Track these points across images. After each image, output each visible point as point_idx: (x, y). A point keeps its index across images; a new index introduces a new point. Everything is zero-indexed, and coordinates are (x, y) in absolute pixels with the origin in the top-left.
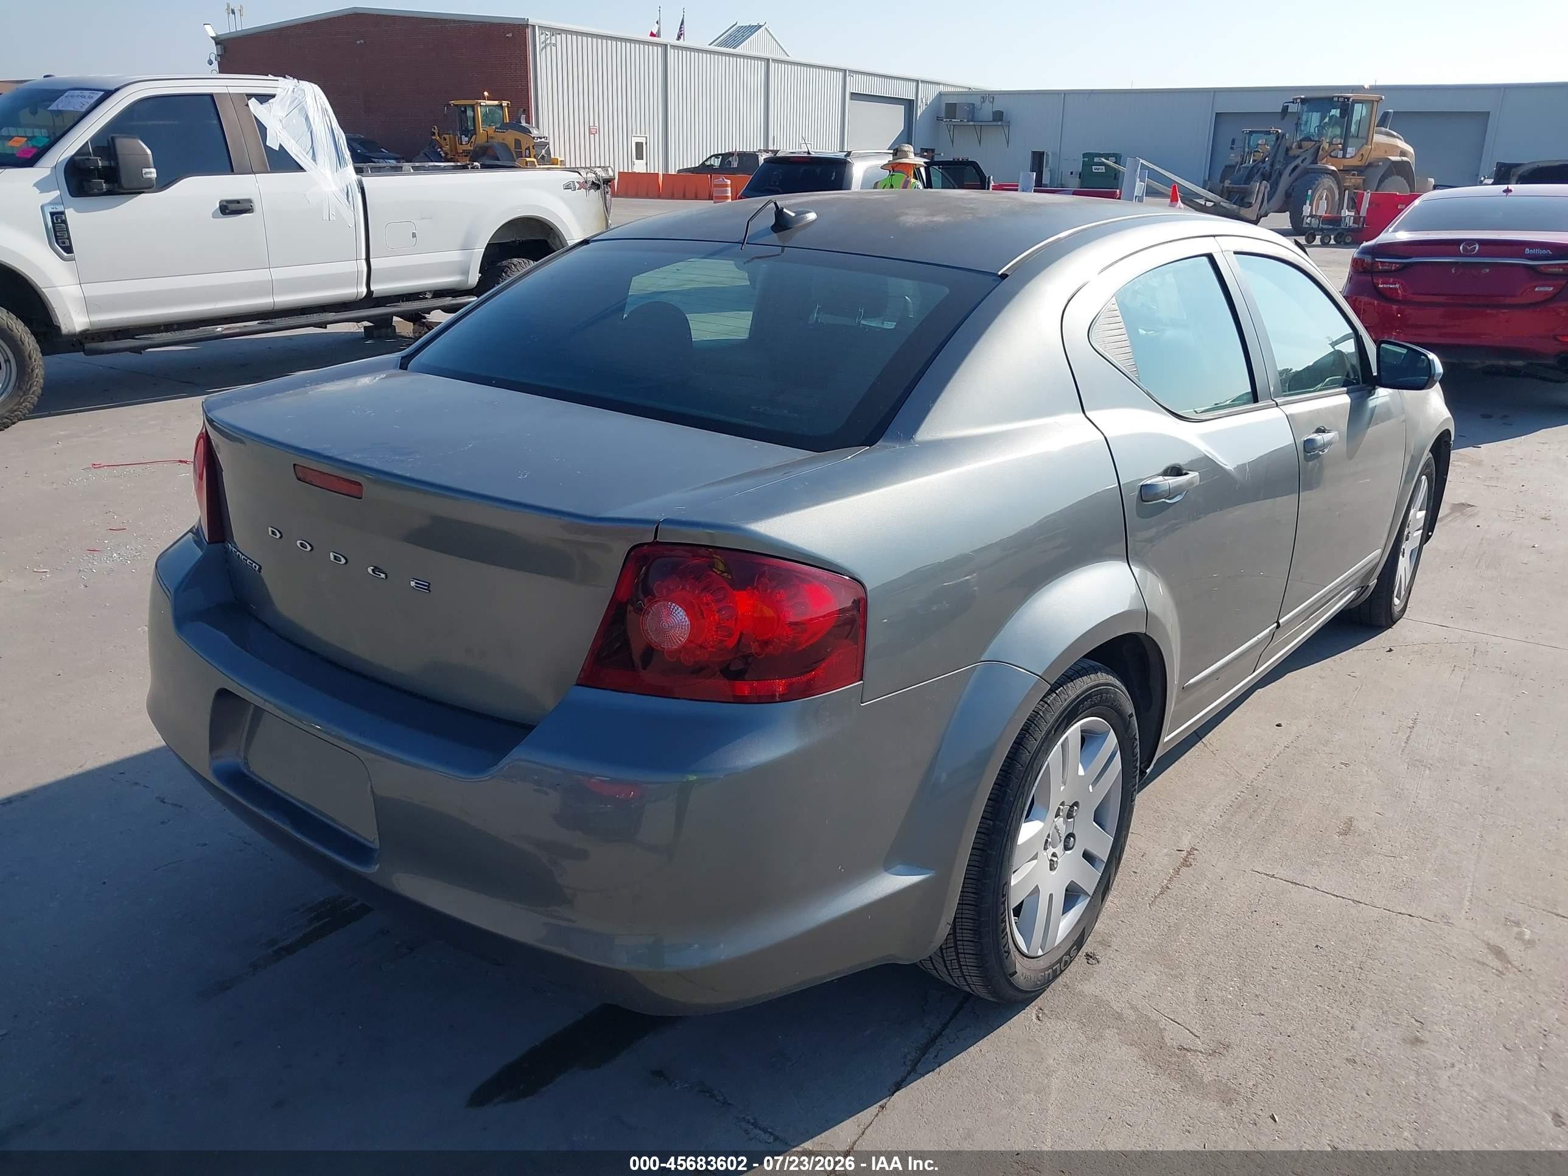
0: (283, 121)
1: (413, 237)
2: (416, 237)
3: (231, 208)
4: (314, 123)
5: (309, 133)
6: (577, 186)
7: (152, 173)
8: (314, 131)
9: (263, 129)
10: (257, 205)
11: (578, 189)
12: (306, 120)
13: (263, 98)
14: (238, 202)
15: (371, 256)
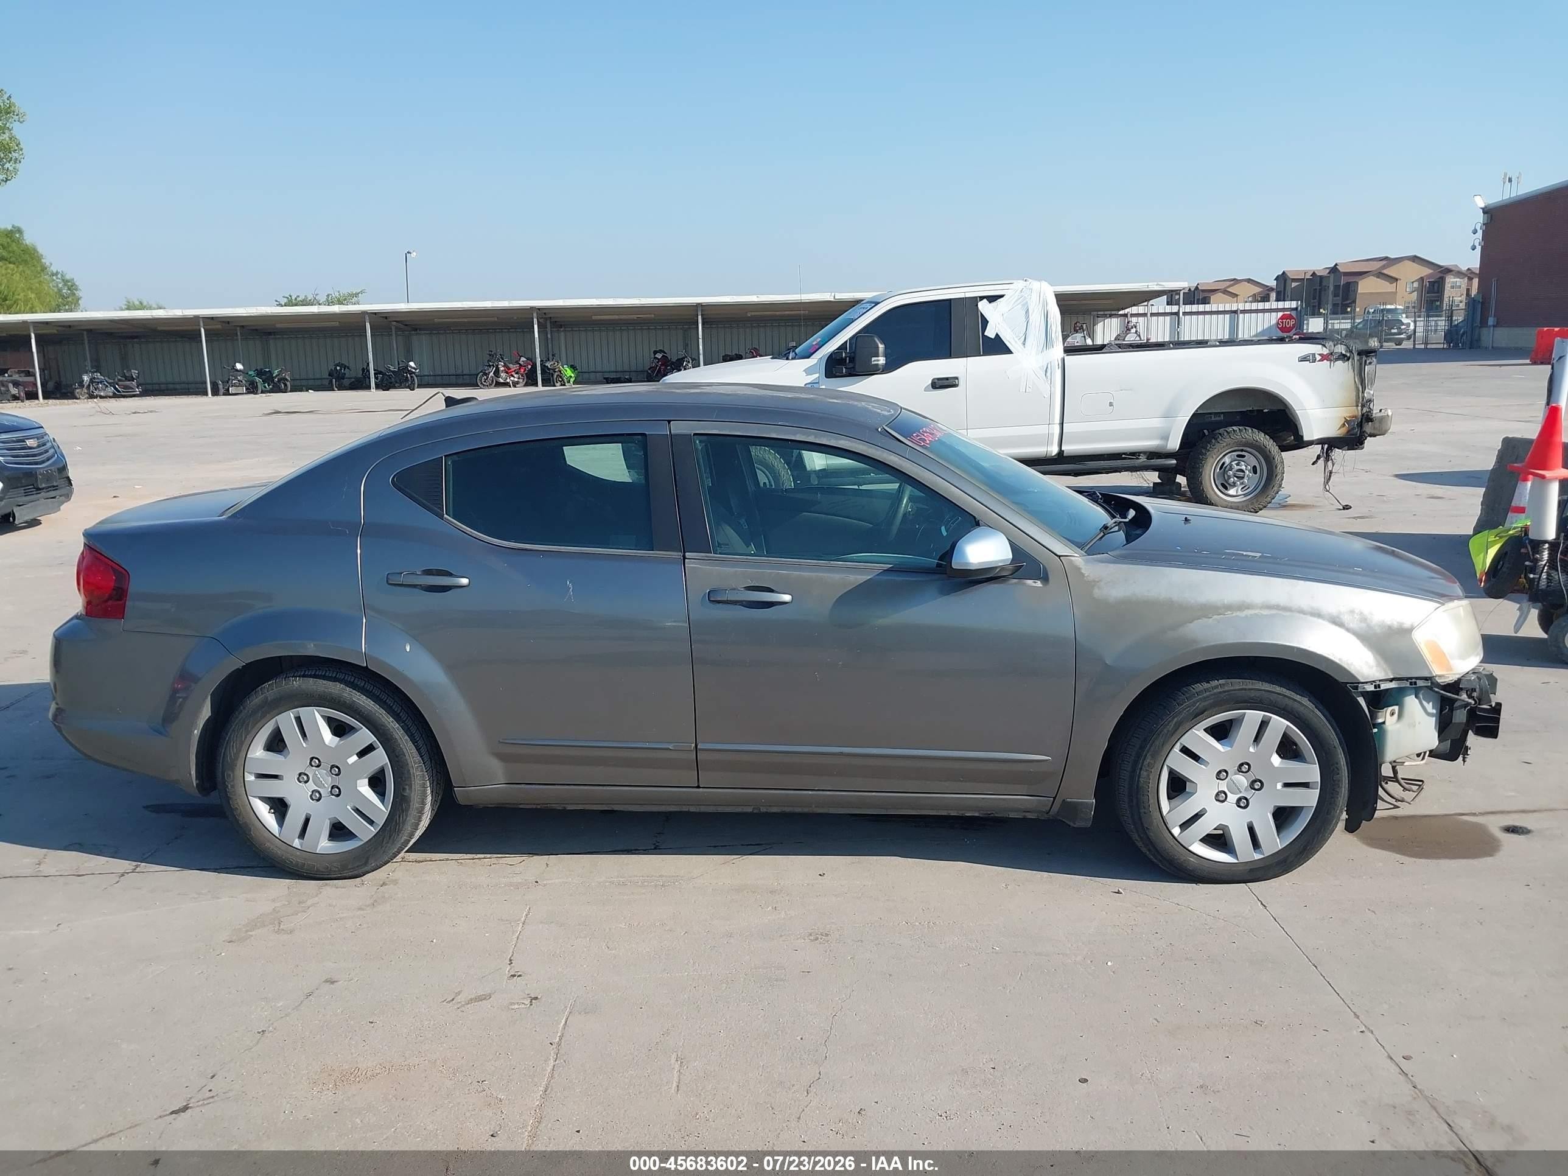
0: (1005, 316)
1: (1110, 406)
2: (1113, 406)
3: (941, 384)
4: (1032, 315)
5: (1026, 323)
6: (1318, 358)
7: (882, 360)
8: (1030, 321)
9: (985, 322)
10: (961, 382)
11: (1319, 361)
12: (1026, 313)
13: (992, 299)
14: (947, 379)
15: (1064, 422)
